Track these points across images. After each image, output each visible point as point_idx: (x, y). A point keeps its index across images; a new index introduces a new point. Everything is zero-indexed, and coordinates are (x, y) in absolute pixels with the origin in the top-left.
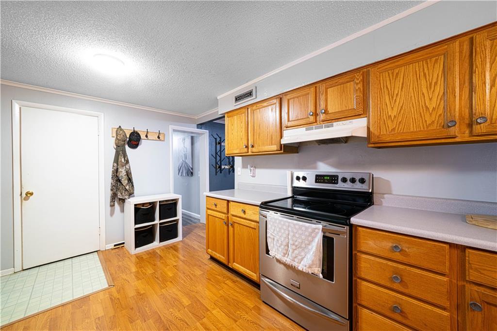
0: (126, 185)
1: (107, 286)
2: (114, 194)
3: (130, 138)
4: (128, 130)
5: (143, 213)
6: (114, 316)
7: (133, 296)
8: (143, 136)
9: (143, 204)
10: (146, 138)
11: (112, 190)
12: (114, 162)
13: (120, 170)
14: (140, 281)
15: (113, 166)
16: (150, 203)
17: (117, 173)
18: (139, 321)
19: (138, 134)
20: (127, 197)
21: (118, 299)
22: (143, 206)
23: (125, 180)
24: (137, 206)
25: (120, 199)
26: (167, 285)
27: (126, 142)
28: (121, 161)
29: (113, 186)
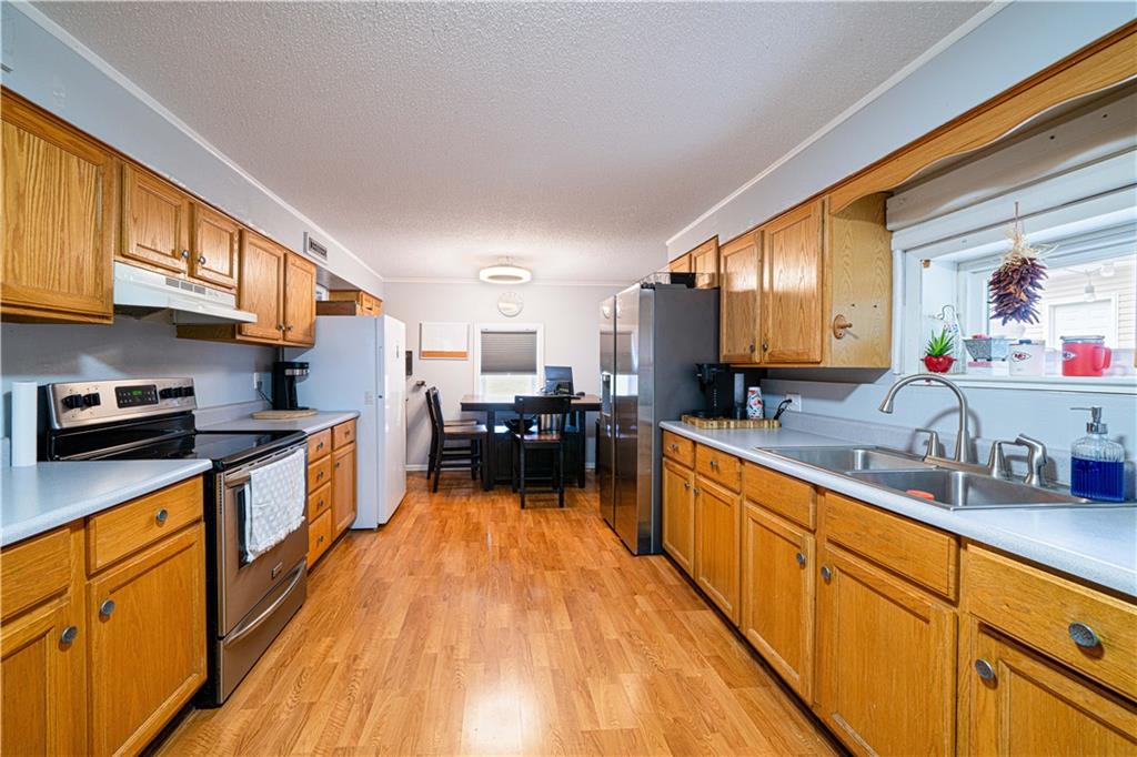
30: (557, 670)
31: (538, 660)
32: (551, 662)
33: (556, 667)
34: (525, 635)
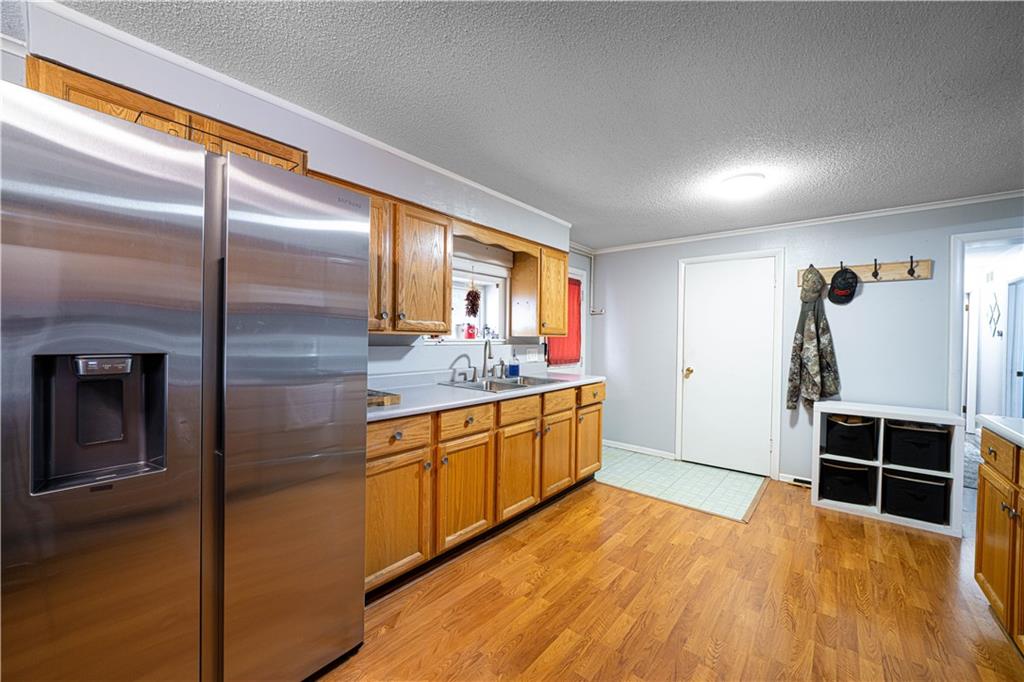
0: (816, 375)
1: (740, 519)
2: (795, 387)
3: (832, 284)
4: (828, 267)
5: (843, 434)
6: (718, 548)
7: (757, 548)
8: (865, 275)
9: (846, 418)
10: (873, 279)
11: (790, 380)
12: (798, 331)
13: (806, 346)
14: (786, 540)
15: (796, 339)
16: (865, 419)
17: (801, 350)
18: (736, 572)
19: (853, 273)
20: (815, 397)
21: (738, 538)
22: (845, 422)
23: (815, 363)
24: (833, 419)
25: (806, 400)
26: (822, 570)
27: (825, 292)
28: (809, 330)
29: (793, 373)
30: (620, 606)
31: (628, 622)
32: (619, 614)
33: (618, 609)
34: (620, 651)
